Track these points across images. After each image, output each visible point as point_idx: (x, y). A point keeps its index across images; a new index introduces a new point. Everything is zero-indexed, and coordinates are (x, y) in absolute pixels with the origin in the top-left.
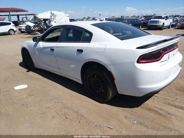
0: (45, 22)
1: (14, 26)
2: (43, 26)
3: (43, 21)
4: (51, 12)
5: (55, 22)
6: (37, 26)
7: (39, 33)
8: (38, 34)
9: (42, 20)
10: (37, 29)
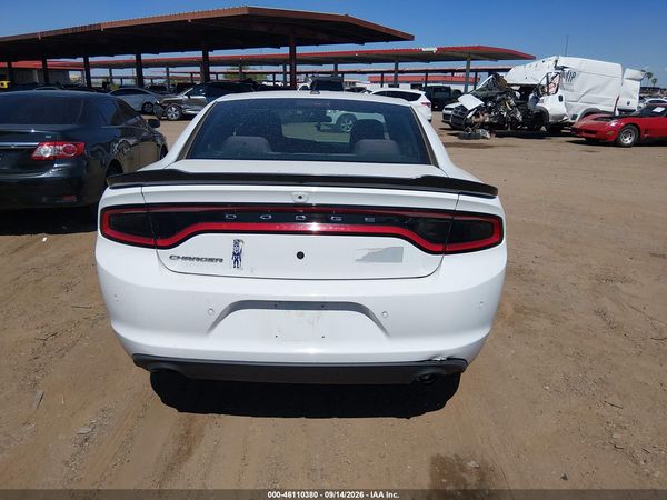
0: (524, 97)
1: (427, 104)
2: (508, 112)
3: (518, 94)
4: (556, 61)
5: (561, 99)
6: (490, 110)
7: (488, 136)
8: (484, 138)
9: (518, 88)
10: (487, 120)
